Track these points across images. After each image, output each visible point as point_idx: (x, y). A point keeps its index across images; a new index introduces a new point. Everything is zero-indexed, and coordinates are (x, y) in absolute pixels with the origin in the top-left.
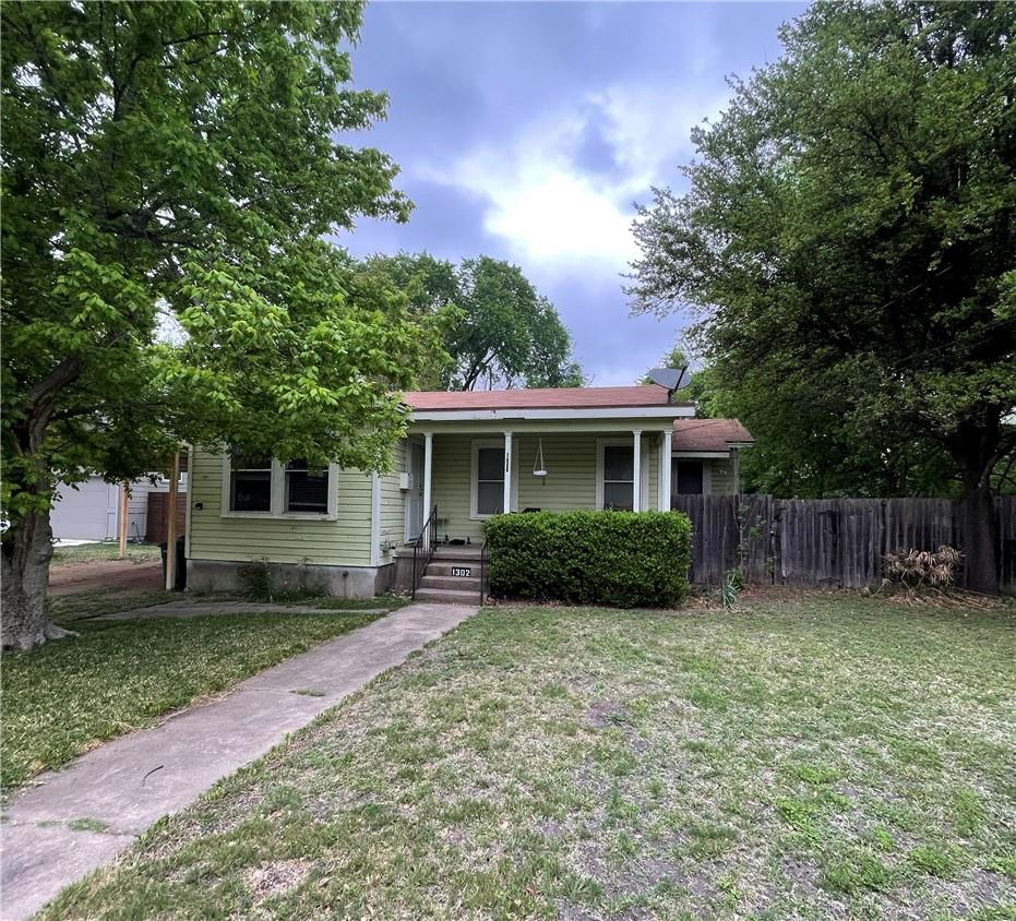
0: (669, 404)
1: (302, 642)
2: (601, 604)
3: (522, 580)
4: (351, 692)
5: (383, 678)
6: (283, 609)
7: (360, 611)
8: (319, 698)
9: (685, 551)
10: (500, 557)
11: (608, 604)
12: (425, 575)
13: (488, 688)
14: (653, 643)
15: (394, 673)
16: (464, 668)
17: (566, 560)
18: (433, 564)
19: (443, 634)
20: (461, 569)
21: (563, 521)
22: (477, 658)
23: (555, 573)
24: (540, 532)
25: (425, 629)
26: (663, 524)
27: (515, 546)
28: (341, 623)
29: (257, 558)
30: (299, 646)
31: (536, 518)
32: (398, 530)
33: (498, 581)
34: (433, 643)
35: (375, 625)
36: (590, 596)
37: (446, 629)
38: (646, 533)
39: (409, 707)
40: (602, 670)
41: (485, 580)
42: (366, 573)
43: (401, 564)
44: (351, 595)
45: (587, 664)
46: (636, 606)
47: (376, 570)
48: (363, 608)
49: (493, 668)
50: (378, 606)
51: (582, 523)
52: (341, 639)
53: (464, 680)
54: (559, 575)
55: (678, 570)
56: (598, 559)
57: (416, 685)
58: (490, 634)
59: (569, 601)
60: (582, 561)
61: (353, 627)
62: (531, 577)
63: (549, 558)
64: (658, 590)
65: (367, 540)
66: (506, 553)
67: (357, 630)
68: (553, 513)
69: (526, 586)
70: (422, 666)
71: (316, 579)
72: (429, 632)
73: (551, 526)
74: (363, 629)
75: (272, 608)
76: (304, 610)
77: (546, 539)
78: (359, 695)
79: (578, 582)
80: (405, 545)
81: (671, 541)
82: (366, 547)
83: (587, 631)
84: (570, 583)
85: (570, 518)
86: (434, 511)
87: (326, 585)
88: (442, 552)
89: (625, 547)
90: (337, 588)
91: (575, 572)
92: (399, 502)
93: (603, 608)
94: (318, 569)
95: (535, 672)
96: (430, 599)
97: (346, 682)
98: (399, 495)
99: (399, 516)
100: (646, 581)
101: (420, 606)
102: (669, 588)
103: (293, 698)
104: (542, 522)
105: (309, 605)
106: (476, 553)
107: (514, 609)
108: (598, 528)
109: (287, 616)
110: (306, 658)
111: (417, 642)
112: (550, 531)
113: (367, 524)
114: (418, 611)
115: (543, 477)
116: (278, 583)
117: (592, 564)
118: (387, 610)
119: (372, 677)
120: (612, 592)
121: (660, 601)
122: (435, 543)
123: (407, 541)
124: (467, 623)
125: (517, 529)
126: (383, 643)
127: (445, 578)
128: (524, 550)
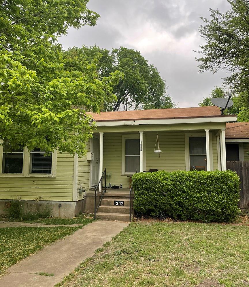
0: (222, 115)
1: (40, 244)
2: (193, 221)
3: (151, 208)
4: (67, 273)
5: (84, 265)
6: (28, 225)
7: (68, 225)
8: (51, 278)
9: (236, 192)
10: (140, 195)
11: (197, 220)
12: (100, 205)
13: (142, 271)
14: (226, 244)
15: (89, 262)
16: (127, 259)
17: (173, 197)
18: (104, 199)
19: (113, 238)
20: (118, 201)
21: (172, 176)
22: (133, 253)
23: (168, 204)
24: (160, 182)
25: (103, 236)
26: (224, 178)
27: (147, 189)
28: (59, 233)
29: (15, 198)
30: (38, 246)
31: (158, 175)
32: (86, 181)
33: (139, 209)
34: (108, 244)
35: (76, 233)
36: (187, 216)
37: (114, 235)
38: (216, 182)
39: (100, 283)
40: (202, 260)
41: (131, 207)
42: (71, 205)
43: (88, 200)
44: (62, 216)
45: (193, 257)
46: (212, 221)
47: (75, 203)
48: (69, 224)
49: (143, 259)
50: (77, 222)
51: (181, 178)
52: (59, 242)
53: (128, 266)
54: (171, 205)
55: (234, 202)
56: (191, 196)
57: (102, 269)
58: (138, 238)
59: (176, 219)
60: (182, 197)
61: (65, 235)
62: (155, 206)
63: (165, 196)
64: (223, 213)
65: (71, 187)
66: (142, 193)
67: (67, 236)
68: (166, 172)
69: (153, 211)
70: (104, 257)
71: (45, 208)
72: (105, 237)
73: (165, 179)
74: (70, 236)
75: (23, 224)
76: (39, 225)
77: (163, 186)
78: (72, 276)
79: (180, 209)
80: (90, 189)
81: (229, 186)
82: (71, 191)
83: (189, 236)
84: (176, 209)
85: (175, 175)
86: (105, 172)
87: (50, 211)
88: (109, 192)
89: (205, 190)
90: (56, 213)
91: (179, 203)
92: (87, 167)
93: (194, 223)
94: (46, 203)
95: (166, 261)
96: (103, 218)
97: (64, 268)
98: (87, 164)
99: (86, 174)
100: (217, 208)
101: (98, 222)
102: (229, 212)
103: (37, 277)
104: (160, 177)
105: (42, 222)
106: (127, 193)
107: (147, 223)
108: (190, 180)
109: (30, 229)
110: (42, 253)
111: (99, 243)
112: (165, 182)
113: (71, 179)
114: (98, 225)
115: (159, 153)
116: (26, 210)
117: (187, 199)
118: (81, 225)
119: (78, 264)
120: (199, 214)
121: (225, 219)
122: (105, 188)
123: (90, 187)
124: (124, 232)
125: (148, 181)
126: (82, 244)
127: (110, 207)
128: (152, 192)
